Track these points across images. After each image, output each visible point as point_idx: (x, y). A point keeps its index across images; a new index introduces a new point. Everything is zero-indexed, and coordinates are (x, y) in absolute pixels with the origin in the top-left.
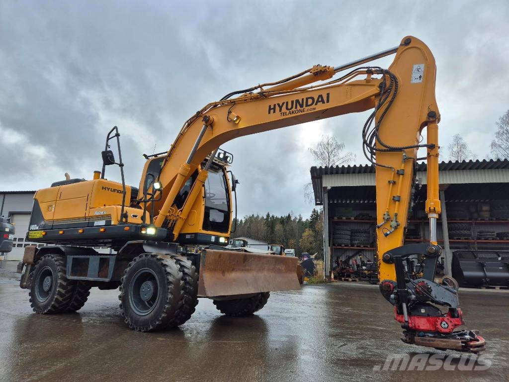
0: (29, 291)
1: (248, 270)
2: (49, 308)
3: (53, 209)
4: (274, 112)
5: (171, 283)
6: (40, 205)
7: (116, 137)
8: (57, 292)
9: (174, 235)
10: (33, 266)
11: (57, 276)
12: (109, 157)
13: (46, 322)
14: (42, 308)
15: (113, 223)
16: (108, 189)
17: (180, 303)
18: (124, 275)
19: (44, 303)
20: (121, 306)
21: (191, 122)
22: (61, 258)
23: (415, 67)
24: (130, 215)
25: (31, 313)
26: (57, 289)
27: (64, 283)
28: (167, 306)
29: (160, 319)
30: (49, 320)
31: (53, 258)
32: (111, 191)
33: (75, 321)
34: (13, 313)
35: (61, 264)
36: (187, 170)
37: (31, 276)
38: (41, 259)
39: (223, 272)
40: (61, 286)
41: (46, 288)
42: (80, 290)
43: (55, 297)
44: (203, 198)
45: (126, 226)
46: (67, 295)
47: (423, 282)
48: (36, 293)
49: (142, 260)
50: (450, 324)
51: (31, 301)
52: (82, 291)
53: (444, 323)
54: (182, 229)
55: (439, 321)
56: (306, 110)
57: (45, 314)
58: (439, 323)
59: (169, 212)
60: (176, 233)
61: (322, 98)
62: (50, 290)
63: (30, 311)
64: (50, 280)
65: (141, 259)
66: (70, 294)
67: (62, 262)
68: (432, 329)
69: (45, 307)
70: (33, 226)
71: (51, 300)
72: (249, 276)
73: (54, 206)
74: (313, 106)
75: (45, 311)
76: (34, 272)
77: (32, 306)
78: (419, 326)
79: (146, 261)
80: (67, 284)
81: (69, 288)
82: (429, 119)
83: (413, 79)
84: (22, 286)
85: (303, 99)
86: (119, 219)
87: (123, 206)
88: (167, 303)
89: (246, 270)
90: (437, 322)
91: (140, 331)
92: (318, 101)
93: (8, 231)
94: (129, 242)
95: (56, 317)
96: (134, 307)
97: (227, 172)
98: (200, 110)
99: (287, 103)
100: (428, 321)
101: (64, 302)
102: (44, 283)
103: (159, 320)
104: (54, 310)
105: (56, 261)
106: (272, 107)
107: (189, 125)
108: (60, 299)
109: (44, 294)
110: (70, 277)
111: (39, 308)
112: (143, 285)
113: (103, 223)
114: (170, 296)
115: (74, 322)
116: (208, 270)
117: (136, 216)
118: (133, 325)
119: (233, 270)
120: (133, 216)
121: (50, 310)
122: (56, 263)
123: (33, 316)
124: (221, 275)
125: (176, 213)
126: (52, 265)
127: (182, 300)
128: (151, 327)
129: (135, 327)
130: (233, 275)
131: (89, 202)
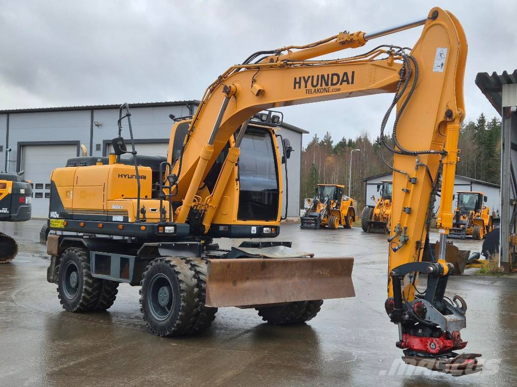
0: (57, 286)
1: (269, 278)
2: (78, 306)
3: (71, 196)
4: (299, 87)
5: (183, 291)
6: (58, 188)
7: (127, 117)
8: (84, 290)
9: (204, 226)
10: (58, 258)
11: (82, 273)
12: (120, 146)
13: (76, 320)
14: (71, 305)
15: (130, 220)
16: (125, 176)
17: (195, 310)
18: (142, 279)
19: (74, 300)
20: (141, 310)
21: (214, 88)
22: (85, 253)
23: (439, 50)
24: (148, 210)
25: (60, 311)
26: (84, 287)
27: (90, 281)
28: (180, 313)
29: (175, 325)
30: (78, 319)
31: (77, 252)
32: (129, 178)
33: (102, 321)
34: (43, 310)
35: (85, 259)
36: (209, 153)
37: (57, 270)
38: (65, 253)
39: (235, 283)
40: (87, 283)
41: (73, 285)
42: (107, 288)
43: (83, 295)
44: (237, 180)
45: (142, 226)
46: (95, 293)
47: (421, 302)
48: (64, 290)
49: (158, 265)
50: (437, 345)
51: (59, 297)
52: (109, 289)
53: (433, 344)
54: (214, 218)
55: (429, 342)
56: (331, 89)
57: (75, 312)
58: (428, 344)
59: (194, 201)
60: (207, 224)
61: (347, 77)
62: (77, 286)
63: (60, 308)
64: (76, 276)
65: (157, 263)
66: (97, 292)
67: (86, 257)
68: (423, 349)
69: (74, 304)
70: (53, 212)
71: (79, 298)
72: (271, 284)
73: (72, 192)
74: (338, 86)
75: (75, 309)
76: (59, 265)
77: (61, 302)
78: (413, 346)
79: (161, 266)
80: (93, 281)
81: (96, 285)
82: (446, 118)
83: (435, 66)
84: (49, 281)
85: (328, 75)
86: (136, 214)
87: (139, 198)
88: (180, 311)
89: (266, 278)
90: (427, 342)
91: (159, 335)
92: (343, 81)
93: (24, 193)
94: (146, 244)
95: (85, 316)
96: (154, 312)
97: (277, 136)
98: (222, 73)
99: (313, 77)
100: (421, 341)
101: (92, 301)
102: (71, 279)
103: (174, 327)
104: (82, 309)
105: (80, 256)
106: (298, 80)
107: (211, 91)
108: (88, 297)
109: (72, 290)
110: (95, 275)
111: (68, 305)
112: (160, 291)
113: (120, 218)
114: (182, 304)
115: (101, 323)
116: (215, 280)
117: (155, 210)
118: (153, 329)
119: (247, 279)
120: (152, 210)
121: (78, 308)
122: (80, 258)
123: (63, 314)
124: (231, 284)
125: (203, 201)
126: (77, 261)
127: (196, 307)
128: (168, 333)
129: (155, 331)
130: (248, 284)
131: (105, 193)
